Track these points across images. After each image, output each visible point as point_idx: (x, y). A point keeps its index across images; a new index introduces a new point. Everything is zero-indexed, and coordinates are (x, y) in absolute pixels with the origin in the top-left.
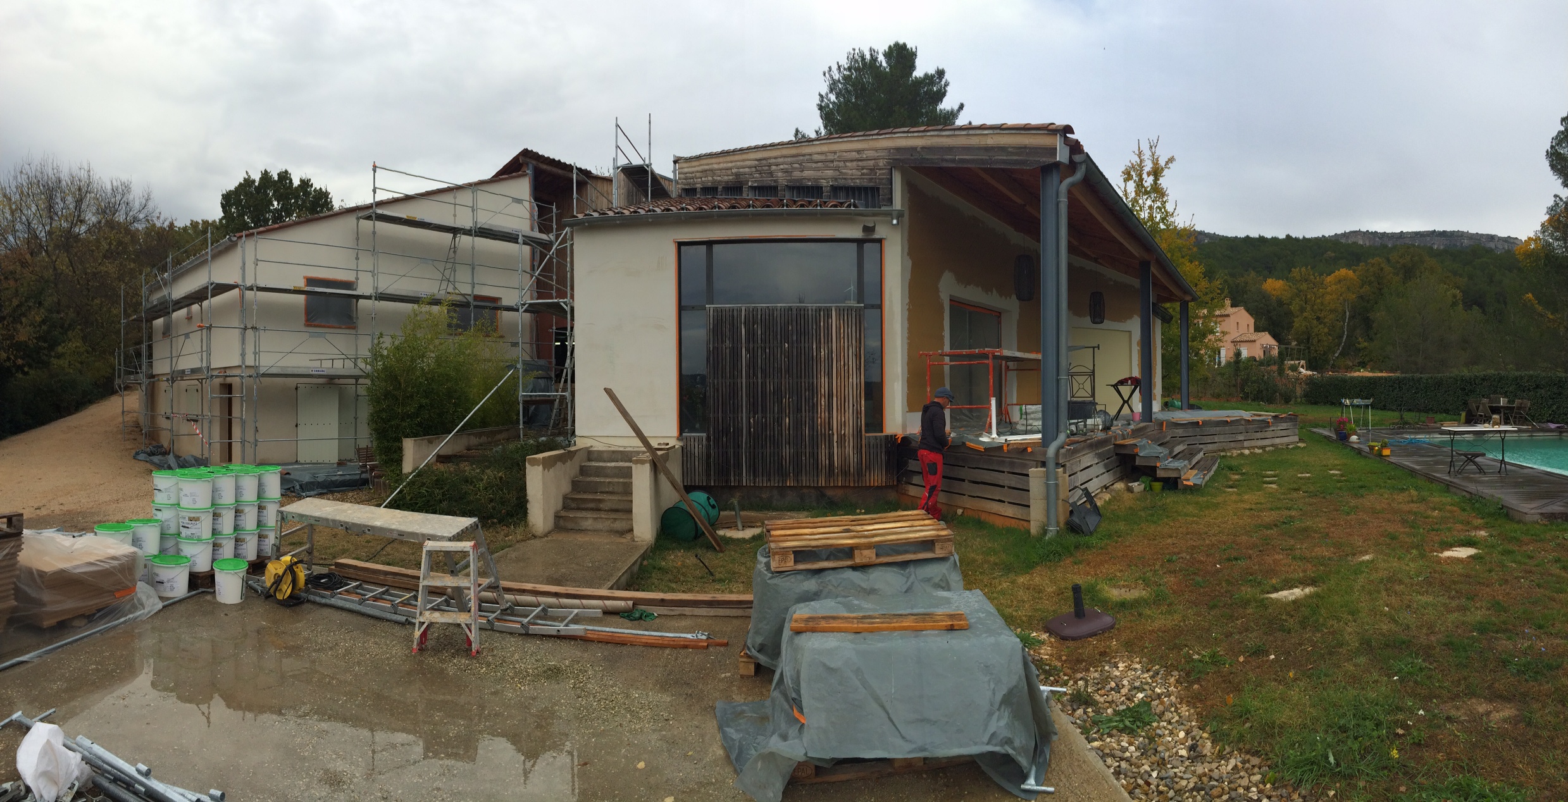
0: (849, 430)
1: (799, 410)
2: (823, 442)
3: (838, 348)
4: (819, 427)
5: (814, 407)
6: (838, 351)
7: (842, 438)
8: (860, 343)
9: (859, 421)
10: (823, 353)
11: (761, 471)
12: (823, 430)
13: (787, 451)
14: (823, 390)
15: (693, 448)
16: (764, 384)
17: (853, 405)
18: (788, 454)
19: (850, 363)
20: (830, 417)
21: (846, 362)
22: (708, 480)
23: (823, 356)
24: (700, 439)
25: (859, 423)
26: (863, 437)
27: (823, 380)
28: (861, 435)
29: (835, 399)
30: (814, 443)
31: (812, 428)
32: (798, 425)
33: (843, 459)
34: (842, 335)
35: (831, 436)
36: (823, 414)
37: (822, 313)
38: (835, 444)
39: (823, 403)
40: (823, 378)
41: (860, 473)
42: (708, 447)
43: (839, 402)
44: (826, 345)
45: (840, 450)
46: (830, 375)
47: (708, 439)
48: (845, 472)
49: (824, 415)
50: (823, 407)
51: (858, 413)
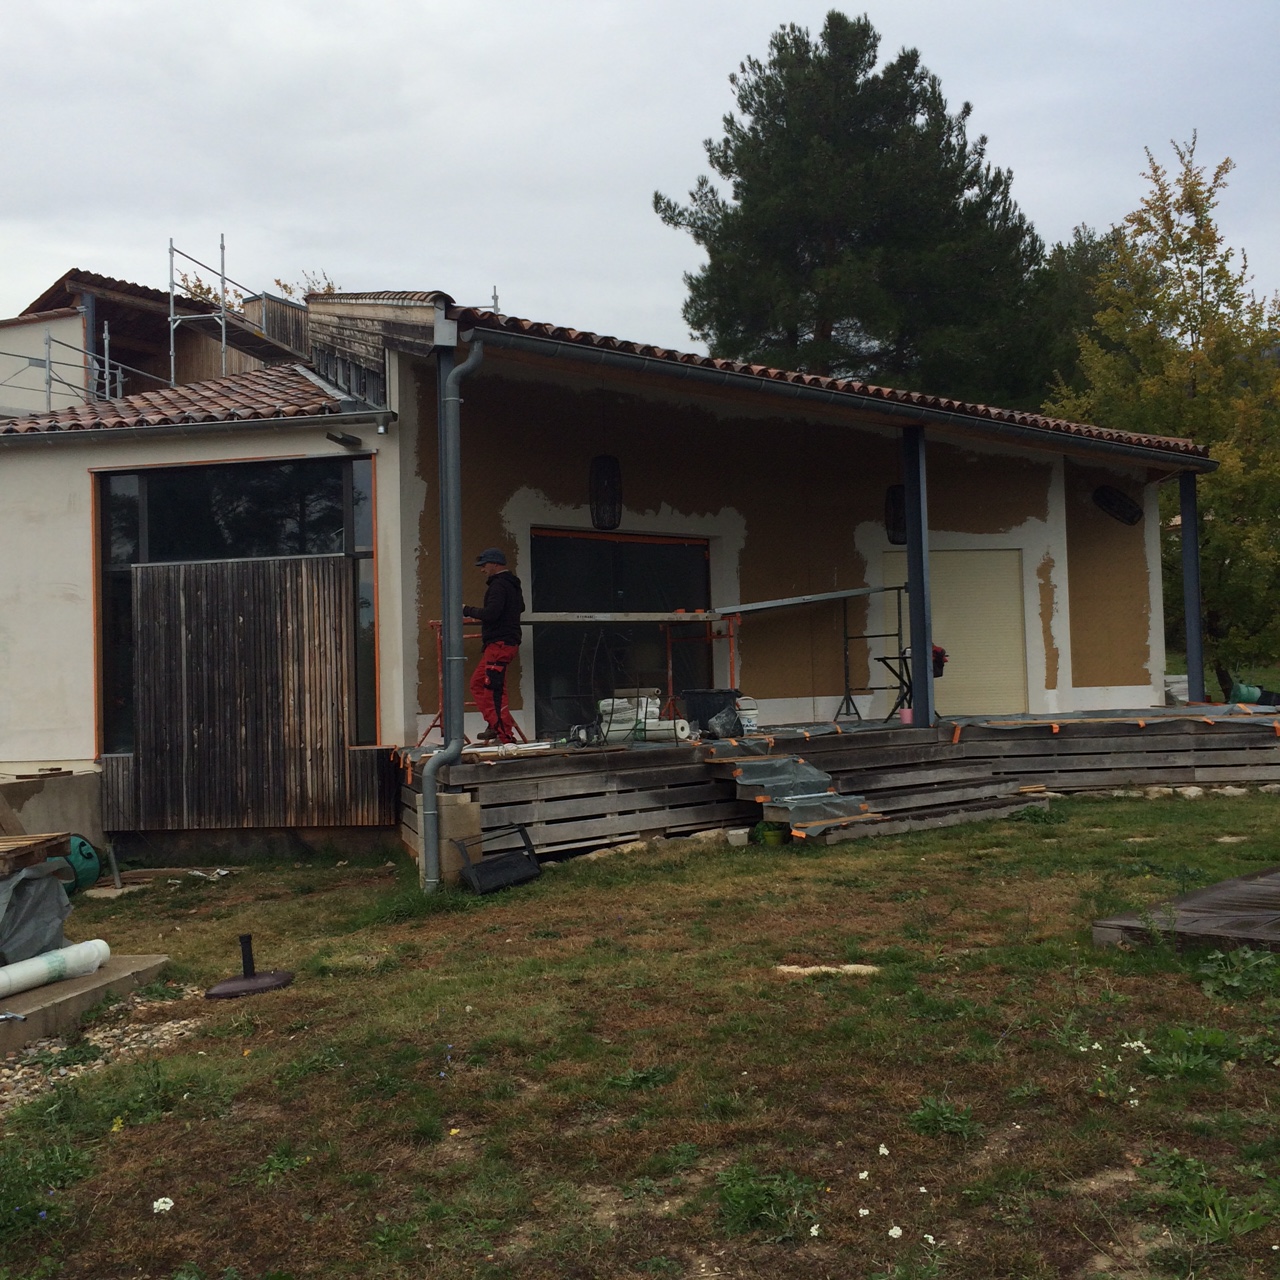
0: (328, 742)
1: (258, 714)
2: (292, 761)
3: (311, 620)
4: (287, 739)
5: (278, 709)
6: (311, 624)
7: (318, 754)
8: (341, 610)
9: (341, 727)
10: (290, 629)
11: (207, 806)
12: (292, 743)
13: (243, 776)
14: (291, 684)
15: (115, 776)
16: (211, 680)
17: (333, 704)
18: (244, 780)
19: (328, 642)
20: (302, 723)
21: (323, 641)
22: (138, 823)
23: (290, 633)
24: (126, 761)
25: (341, 731)
26: (347, 752)
27: (291, 668)
28: (344, 749)
29: (307, 696)
30: (280, 763)
31: (277, 739)
32: (257, 736)
33: (320, 784)
34: (316, 602)
35: (302, 751)
36: (291, 718)
37: (288, 569)
38: (309, 763)
39: (291, 702)
40: (291, 665)
41: (342, 806)
42: (137, 773)
43: (313, 701)
44: (295, 617)
45: (315, 772)
46: (300, 661)
47: (136, 759)
48: (322, 808)
49: (293, 720)
50: (291, 709)
51: (339, 715)
